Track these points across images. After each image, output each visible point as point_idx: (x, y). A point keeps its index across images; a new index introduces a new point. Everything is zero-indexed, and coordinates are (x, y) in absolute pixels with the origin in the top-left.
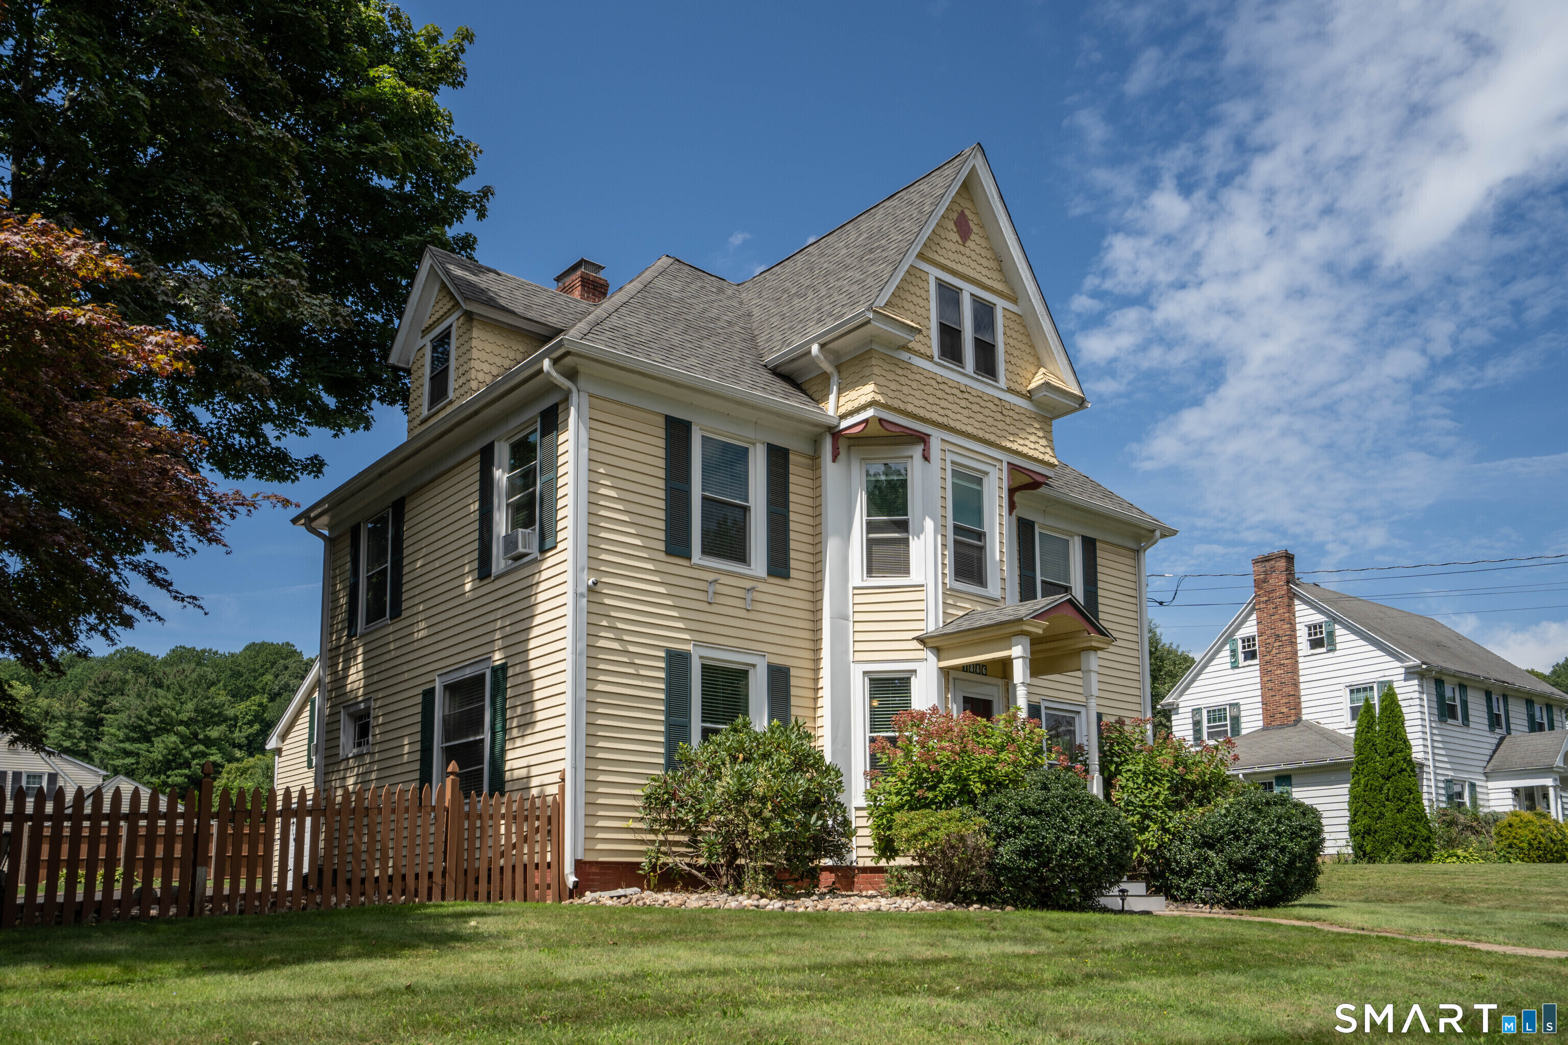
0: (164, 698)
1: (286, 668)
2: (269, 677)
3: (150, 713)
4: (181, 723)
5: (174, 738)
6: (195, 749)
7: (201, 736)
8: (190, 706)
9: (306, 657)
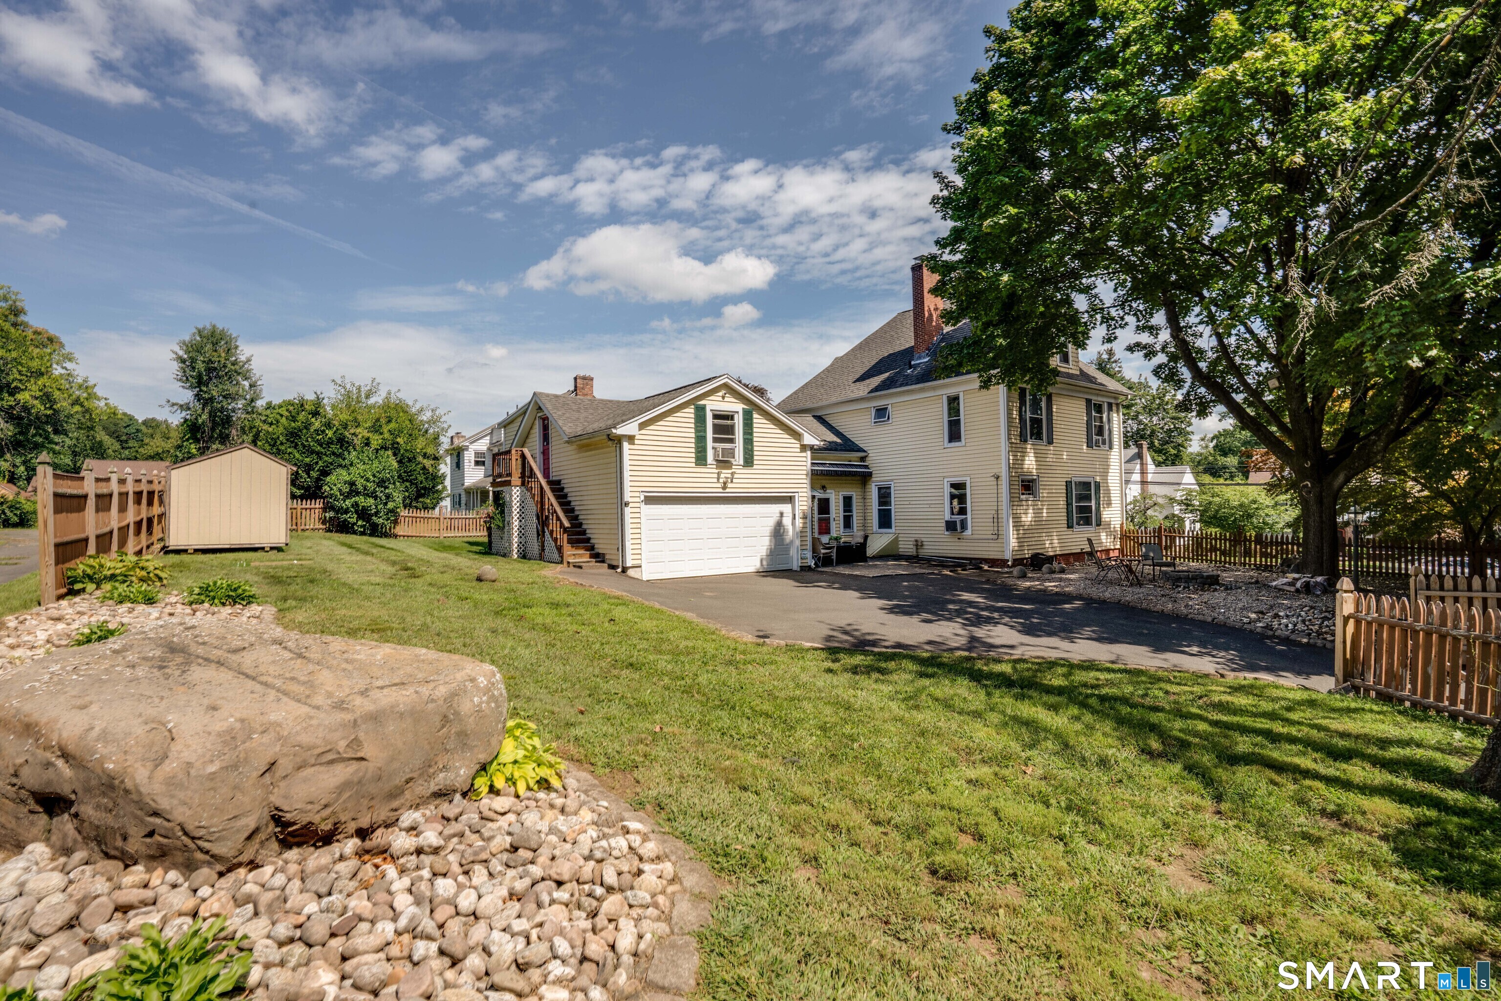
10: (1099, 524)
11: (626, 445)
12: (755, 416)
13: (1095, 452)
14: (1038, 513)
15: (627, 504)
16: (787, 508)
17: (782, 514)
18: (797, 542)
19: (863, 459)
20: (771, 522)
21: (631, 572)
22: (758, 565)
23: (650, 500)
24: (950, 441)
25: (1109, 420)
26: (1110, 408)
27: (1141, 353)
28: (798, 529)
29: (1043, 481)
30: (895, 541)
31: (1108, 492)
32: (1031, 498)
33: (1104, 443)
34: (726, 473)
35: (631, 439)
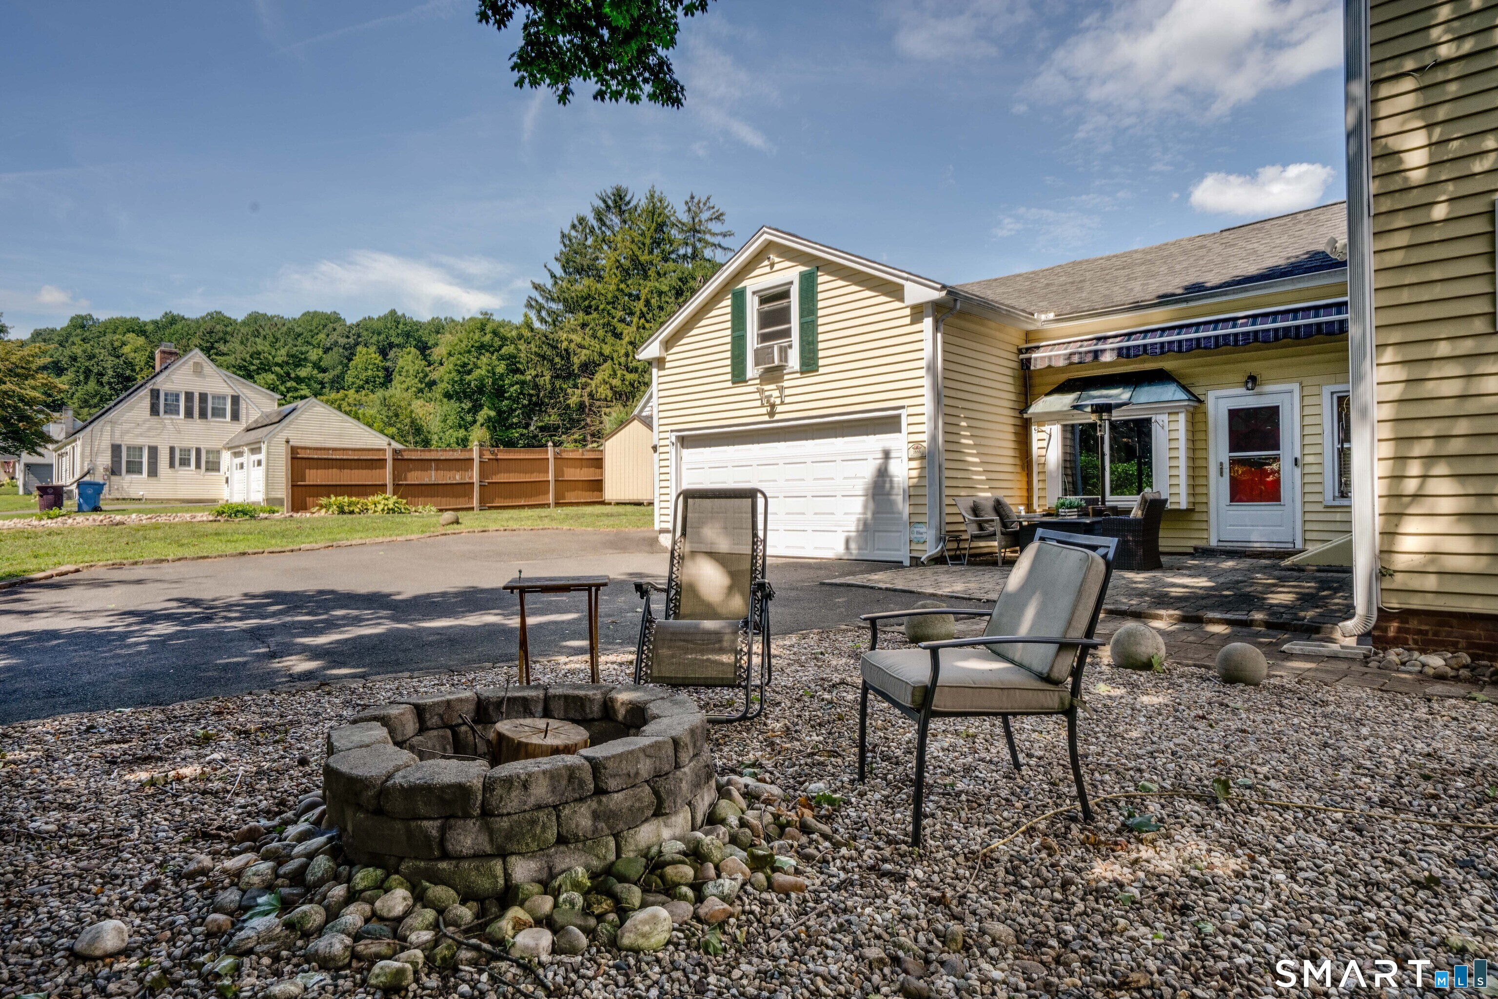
0: (262, 345)
1: (335, 330)
2: (322, 336)
3: (251, 356)
4: (277, 364)
5: (273, 376)
6: (289, 384)
7: (293, 375)
8: (283, 352)
9: (348, 323)
11: (654, 376)
12: (821, 279)
15: (656, 449)
16: (893, 442)
17: (887, 453)
18: (906, 508)
28: (906, 481)
34: (772, 390)
35: (660, 362)
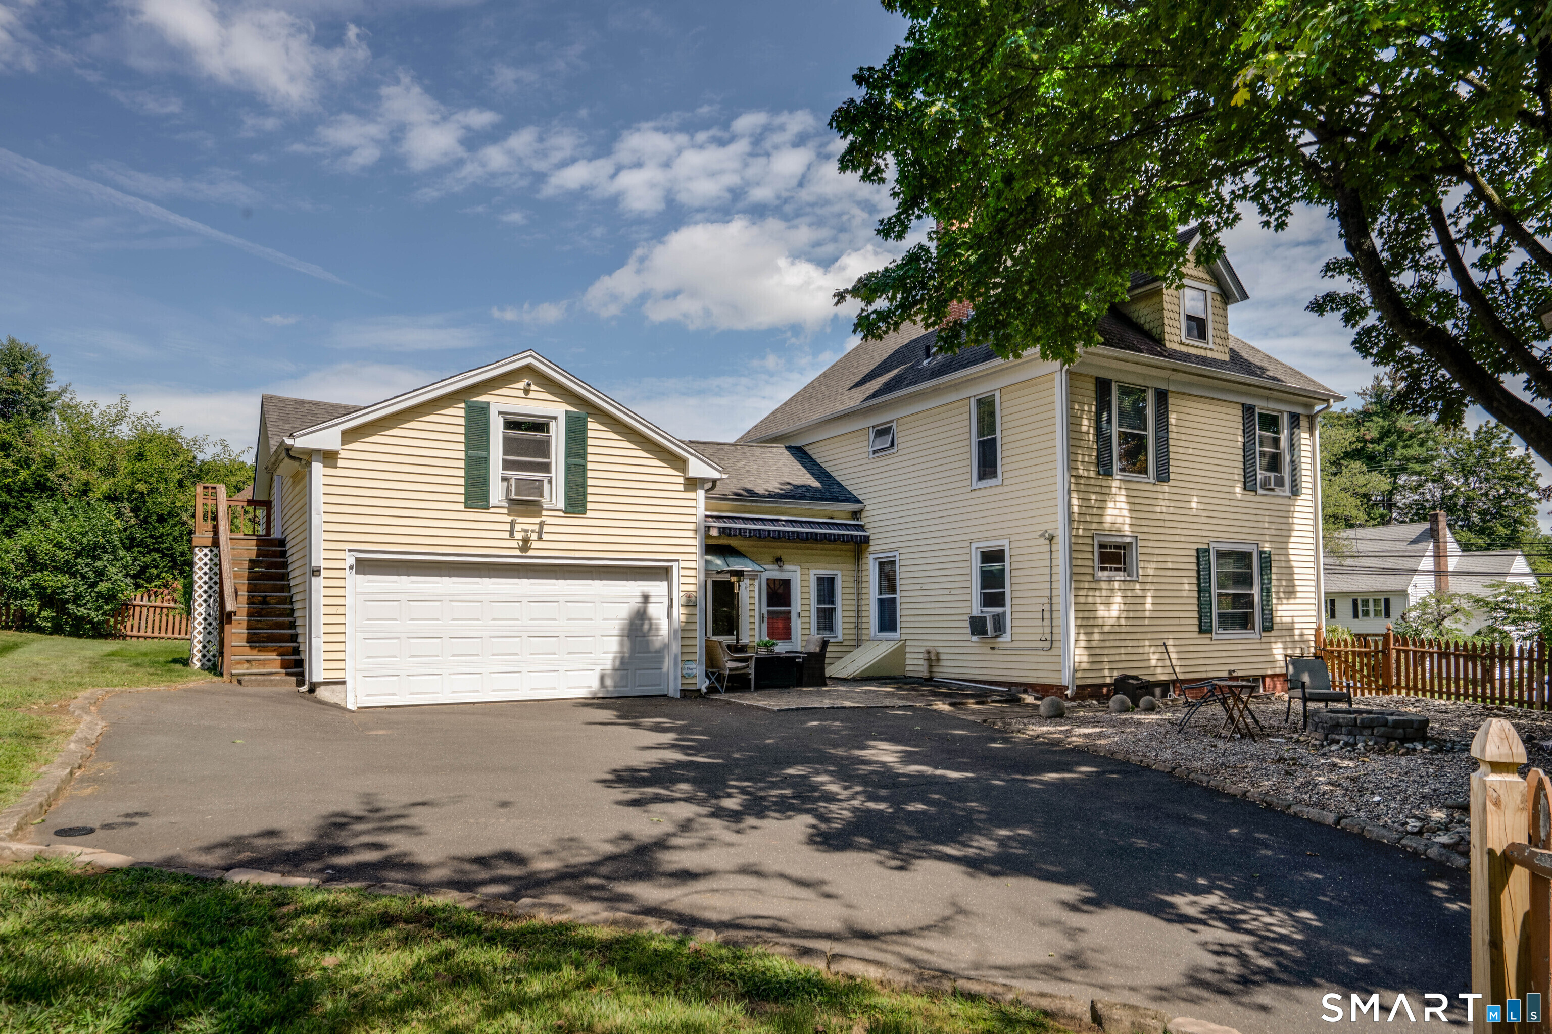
10: (1268, 627)
11: (317, 468)
12: (592, 425)
13: (1261, 499)
14: (1133, 603)
15: (316, 572)
16: (657, 589)
17: (646, 598)
18: (676, 648)
19: (856, 515)
20: (623, 612)
21: (323, 693)
22: (595, 684)
23: (365, 566)
24: (981, 478)
25: (1292, 446)
26: (1295, 420)
27: (1339, 314)
28: (676, 625)
29: (1144, 547)
30: (900, 653)
31: (1289, 572)
32: (1120, 576)
33: (1280, 483)
34: (527, 523)
35: (329, 458)
